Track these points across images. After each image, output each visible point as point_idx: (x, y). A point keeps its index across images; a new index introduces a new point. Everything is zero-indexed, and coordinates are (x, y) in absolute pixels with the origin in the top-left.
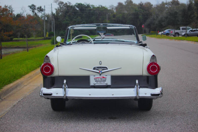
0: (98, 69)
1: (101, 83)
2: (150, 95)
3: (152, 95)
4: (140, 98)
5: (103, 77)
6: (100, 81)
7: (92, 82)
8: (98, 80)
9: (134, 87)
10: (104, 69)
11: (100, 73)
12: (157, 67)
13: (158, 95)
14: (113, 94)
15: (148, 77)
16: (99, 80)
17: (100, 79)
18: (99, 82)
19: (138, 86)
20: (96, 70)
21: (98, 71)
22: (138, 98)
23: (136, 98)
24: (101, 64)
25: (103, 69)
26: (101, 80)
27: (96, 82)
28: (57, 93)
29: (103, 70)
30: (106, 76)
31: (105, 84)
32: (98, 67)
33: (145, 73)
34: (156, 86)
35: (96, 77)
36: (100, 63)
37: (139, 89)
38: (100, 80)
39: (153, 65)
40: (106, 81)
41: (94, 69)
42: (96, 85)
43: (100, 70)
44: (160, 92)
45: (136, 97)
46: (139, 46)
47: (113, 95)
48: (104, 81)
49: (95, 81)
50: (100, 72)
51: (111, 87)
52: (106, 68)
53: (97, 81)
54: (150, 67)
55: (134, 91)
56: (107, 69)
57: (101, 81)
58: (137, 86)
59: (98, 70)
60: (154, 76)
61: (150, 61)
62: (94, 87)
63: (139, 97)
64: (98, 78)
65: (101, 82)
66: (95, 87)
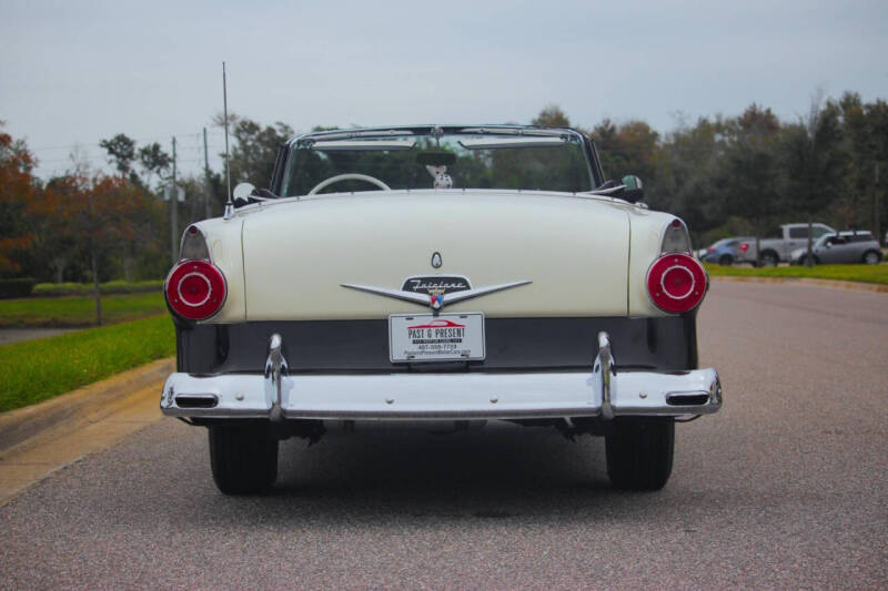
0: (424, 286)
1: (439, 352)
2: (662, 403)
3: (672, 400)
4: (617, 414)
5: (450, 324)
6: (433, 342)
7: (401, 347)
8: (426, 338)
9: (588, 368)
10: (453, 285)
11: (437, 305)
12: (691, 274)
13: (700, 399)
14: (494, 398)
15: (651, 322)
16: (430, 336)
17: (433, 330)
18: (429, 345)
19: (607, 359)
20: (419, 291)
21: (425, 298)
22: (609, 414)
23: (601, 414)
24: (437, 267)
25: (447, 286)
26: (439, 337)
27: (415, 348)
28: (240, 396)
29: (448, 291)
30: (463, 317)
31: (458, 356)
32: (425, 280)
33: (640, 304)
34: (689, 363)
35: (417, 322)
36: (436, 259)
37: (615, 375)
38: (433, 338)
39: (675, 264)
40: (460, 341)
41: (409, 286)
42: (418, 357)
43: (436, 290)
44: (708, 390)
45: (599, 410)
46: (609, 198)
47: (494, 402)
48: (452, 341)
49: (414, 342)
50: (433, 301)
51: (486, 366)
52: (463, 281)
53: (422, 342)
54: (661, 276)
55: (589, 383)
56: (468, 288)
58: (604, 359)
59: (424, 291)
60: (678, 315)
61: (663, 249)
62: (409, 367)
63: (614, 408)
64: (426, 330)
65: (442, 344)
66: (413, 367)
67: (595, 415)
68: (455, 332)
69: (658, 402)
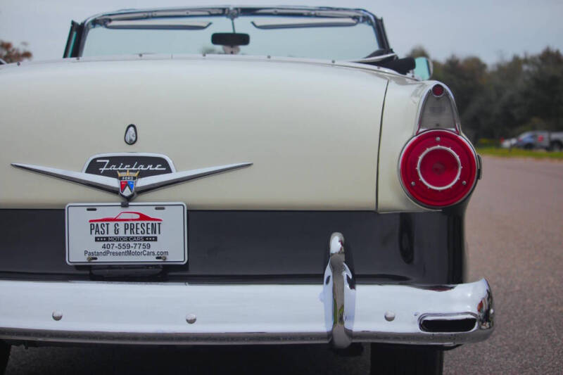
0: (113, 168)
1: (129, 253)
2: (414, 328)
3: (426, 325)
4: (354, 341)
5: (143, 217)
6: (121, 239)
7: (80, 246)
8: (112, 234)
9: (317, 278)
10: (150, 167)
11: (127, 192)
12: (457, 157)
13: (465, 324)
14: (192, 316)
15: (405, 220)
16: (117, 231)
17: (121, 224)
18: (116, 244)
19: (342, 269)
20: (107, 174)
21: (113, 182)
22: (342, 341)
23: (332, 342)
24: (132, 143)
25: (142, 168)
26: (128, 234)
27: (99, 247)
29: (143, 174)
30: (159, 208)
31: (152, 259)
32: (115, 160)
33: (393, 196)
34: (453, 274)
35: (100, 214)
36: (132, 134)
37: (352, 287)
38: (121, 234)
39: (436, 144)
40: (156, 239)
41: (94, 167)
42: (101, 259)
43: (127, 172)
44: (475, 311)
45: (330, 335)
47: (191, 322)
48: (145, 239)
49: (97, 239)
50: (123, 187)
52: (163, 162)
53: (107, 239)
54: (418, 159)
56: (169, 171)
57: (129, 239)
58: (337, 270)
59: (113, 174)
60: (441, 210)
61: (421, 124)
63: (350, 334)
64: (112, 224)
65: (132, 243)
66: (94, 272)
67: (326, 342)
68: (149, 228)
69: (409, 326)
